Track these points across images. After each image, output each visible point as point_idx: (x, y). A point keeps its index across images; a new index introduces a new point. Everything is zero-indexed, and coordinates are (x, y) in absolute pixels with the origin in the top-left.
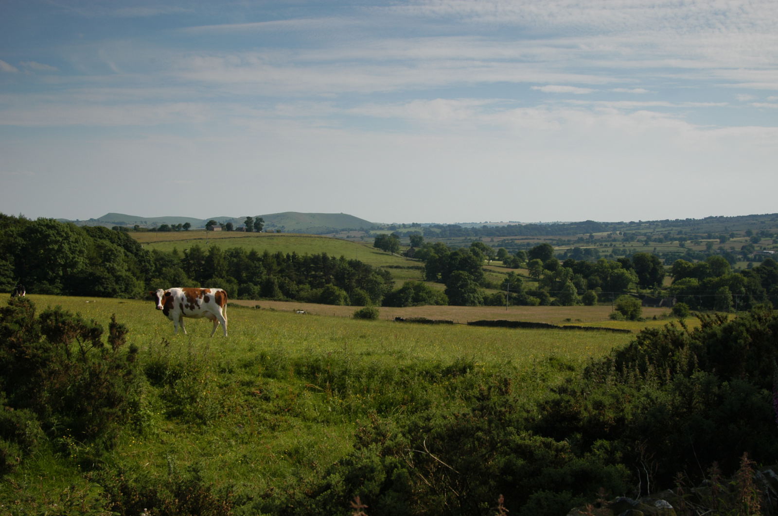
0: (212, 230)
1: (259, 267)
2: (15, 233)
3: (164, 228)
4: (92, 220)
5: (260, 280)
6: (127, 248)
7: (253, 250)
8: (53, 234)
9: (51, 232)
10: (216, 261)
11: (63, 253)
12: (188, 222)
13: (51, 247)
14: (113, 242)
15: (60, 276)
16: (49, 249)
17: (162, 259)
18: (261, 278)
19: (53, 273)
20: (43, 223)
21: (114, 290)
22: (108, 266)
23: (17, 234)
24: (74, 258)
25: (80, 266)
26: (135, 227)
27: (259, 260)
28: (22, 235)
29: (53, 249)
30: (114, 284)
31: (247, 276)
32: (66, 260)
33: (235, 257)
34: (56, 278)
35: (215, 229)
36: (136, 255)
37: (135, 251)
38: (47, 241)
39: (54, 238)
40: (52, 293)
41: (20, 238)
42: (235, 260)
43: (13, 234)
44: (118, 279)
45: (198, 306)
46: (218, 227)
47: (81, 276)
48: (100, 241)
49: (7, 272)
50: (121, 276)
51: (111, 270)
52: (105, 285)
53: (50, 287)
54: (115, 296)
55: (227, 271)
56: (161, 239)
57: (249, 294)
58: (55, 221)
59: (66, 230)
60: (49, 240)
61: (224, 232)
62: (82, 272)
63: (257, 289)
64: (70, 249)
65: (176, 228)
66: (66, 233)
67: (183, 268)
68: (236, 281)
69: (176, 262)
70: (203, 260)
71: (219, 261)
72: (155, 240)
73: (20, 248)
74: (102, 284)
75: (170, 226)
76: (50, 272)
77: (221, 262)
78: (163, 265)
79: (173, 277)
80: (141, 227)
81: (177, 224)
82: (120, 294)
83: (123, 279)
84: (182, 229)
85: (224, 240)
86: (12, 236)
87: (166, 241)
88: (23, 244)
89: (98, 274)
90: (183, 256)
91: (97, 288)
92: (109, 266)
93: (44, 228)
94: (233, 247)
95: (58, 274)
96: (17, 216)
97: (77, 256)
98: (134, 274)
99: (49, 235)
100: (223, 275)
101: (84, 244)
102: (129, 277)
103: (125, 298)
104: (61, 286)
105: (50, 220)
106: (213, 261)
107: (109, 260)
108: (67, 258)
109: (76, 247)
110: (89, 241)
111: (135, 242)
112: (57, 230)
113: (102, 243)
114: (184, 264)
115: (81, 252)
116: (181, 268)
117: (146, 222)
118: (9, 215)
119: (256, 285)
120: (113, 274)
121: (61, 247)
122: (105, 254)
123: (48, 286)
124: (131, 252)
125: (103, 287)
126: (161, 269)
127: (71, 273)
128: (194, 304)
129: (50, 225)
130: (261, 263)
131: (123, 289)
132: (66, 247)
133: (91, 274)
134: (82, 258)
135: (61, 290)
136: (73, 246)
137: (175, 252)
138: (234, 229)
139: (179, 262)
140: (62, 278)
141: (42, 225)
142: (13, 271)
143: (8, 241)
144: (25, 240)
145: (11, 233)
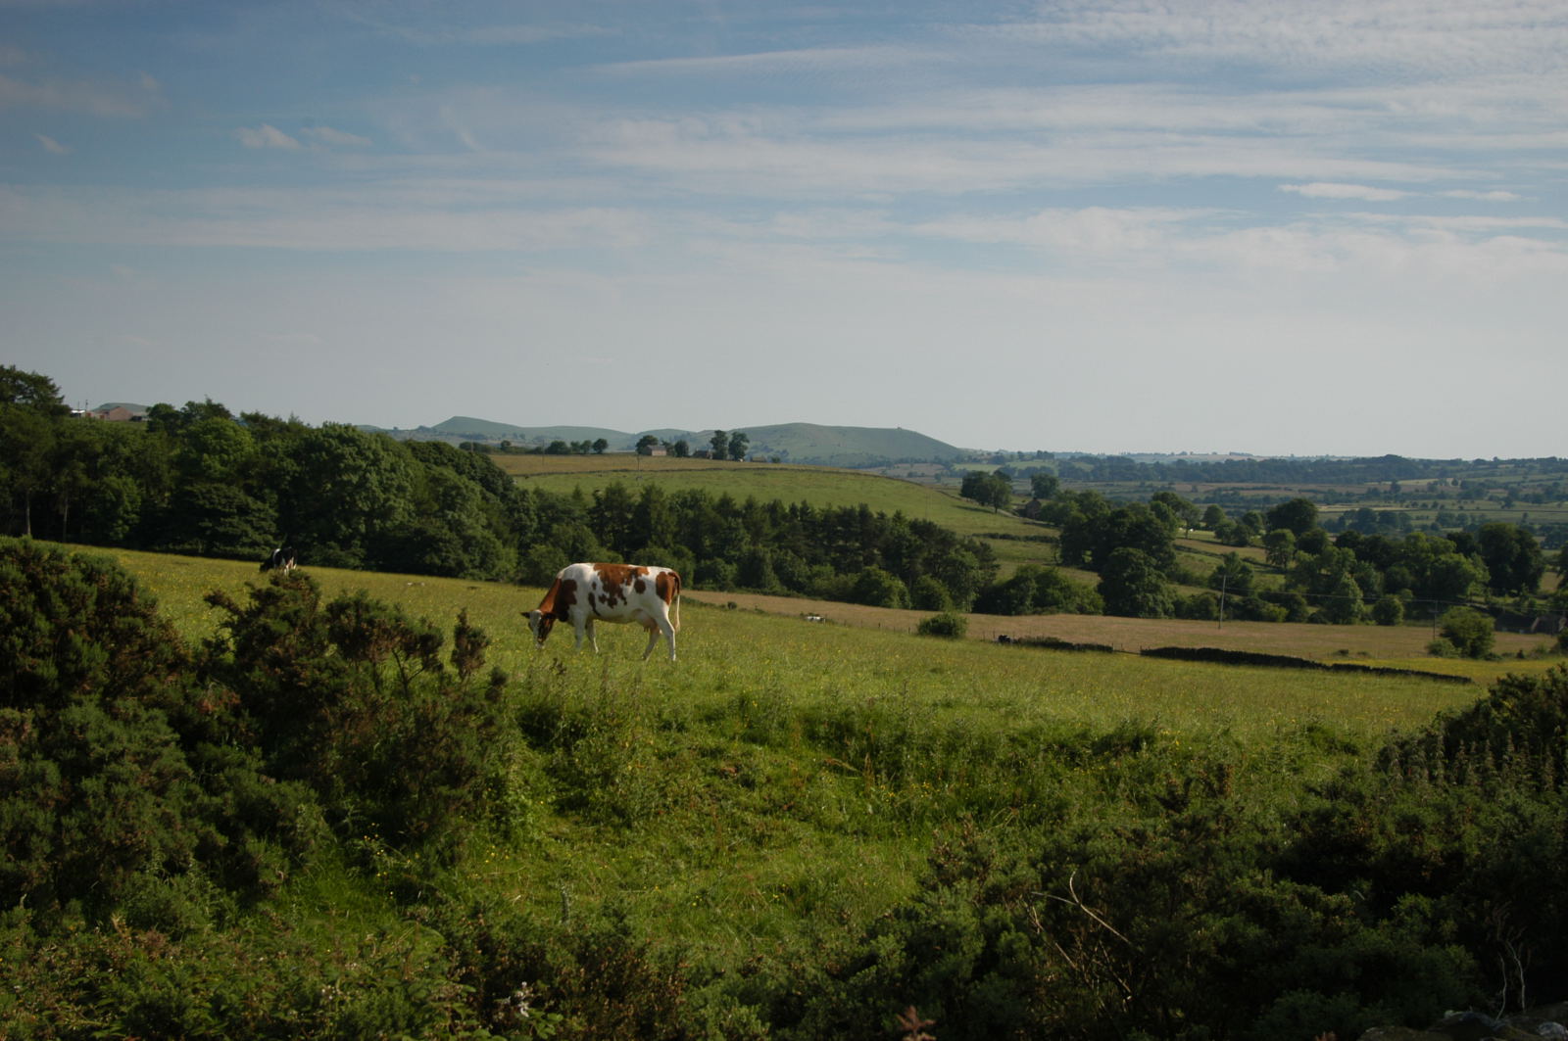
0: (649, 454)
1: (736, 529)
2: (280, 450)
3: (556, 449)
4: (422, 429)
5: (738, 553)
6: (487, 484)
7: (725, 494)
8: (350, 454)
9: (347, 450)
10: (654, 515)
11: (367, 490)
12: (603, 437)
13: (345, 478)
14: (460, 473)
15: (361, 535)
16: (342, 481)
17: (552, 507)
18: (739, 549)
19: (349, 526)
20: (333, 433)
21: (460, 564)
22: (450, 517)
23: (284, 452)
24: (387, 500)
25: (399, 516)
26: (502, 444)
27: (737, 514)
28: (295, 455)
29: (349, 482)
30: (460, 552)
31: (711, 545)
32: (373, 504)
33: (691, 507)
34: (352, 537)
35: (654, 453)
36: (504, 497)
37: (501, 489)
38: (339, 467)
39: (351, 462)
40: (345, 566)
41: (289, 460)
42: (691, 513)
43: (278, 453)
44: (468, 543)
45: (624, 598)
46: (658, 449)
47: (400, 534)
48: (437, 470)
49: (263, 523)
50: (474, 538)
51: (456, 526)
52: (444, 554)
53: (343, 553)
54: (461, 574)
55: (675, 535)
56: (551, 470)
57: (716, 581)
58: (354, 429)
59: (373, 446)
60: (342, 465)
61: (669, 459)
62: (402, 526)
63: (730, 570)
64: (381, 483)
65: (580, 449)
66: (375, 453)
67: (591, 526)
68: (690, 554)
69: (577, 513)
70: (629, 511)
71: (659, 515)
72: (540, 470)
74: (438, 551)
75: (569, 445)
76: (343, 527)
77: (664, 518)
78: (555, 520)
79: (571, 542)
80: (513, 444)
81: (581, 442)
82: (471, 571)
83: (478, 542)
84: (592, 451)
85: (670, 474)
86: (275, 455)
87: (561, 473)
88: (295, 472)
89: (431, 531)
90: (592, 504)
91: (427, 559)
92: (453, 516)
93: (334, 443)
94: (687, 488)
95: (356, 530)
96: (286, 419)
97: (392, 497)
98: (498, 535)
99: (342, 457)
100: (666, 542)
101: (407, 475)
102: (488, 539)
103: (480, 579)
104: (361, 552)
105: (347, 428)
106: (649, 514)
107: (452, 507)
108: (375, 499)
109: (392, 479)
110: (417, 469)
111: (501, 474)
112: (359, 447)
113: (441, 474)
114: (593, 519)
115: (401, 489)
116: (587, 525)
117: (522, 436)
118: (271, 417)
119: (729, 562)
120: (459, 533)
121: (364, 480)
122: (445, 494)
123: (339, 552)
124: (495, 494)
125: (440, 557)
126: (549, 526)
127: (381, 528)
128: (616, 596)
129: (345, 436)
130: (740, 520)
131: (477, 563)
132: (373, 478)
133: (419, 532)
134: (402, 501)
135: (361, 560)
136: (387, 479)
137: (577, 495)
138: (691, 454)
139: (584, 513)
140: (364, 537)
141: (331, 437)
142: (276, 521)
143: (268, 464)
144: (299, 465)
145: (274, 451)
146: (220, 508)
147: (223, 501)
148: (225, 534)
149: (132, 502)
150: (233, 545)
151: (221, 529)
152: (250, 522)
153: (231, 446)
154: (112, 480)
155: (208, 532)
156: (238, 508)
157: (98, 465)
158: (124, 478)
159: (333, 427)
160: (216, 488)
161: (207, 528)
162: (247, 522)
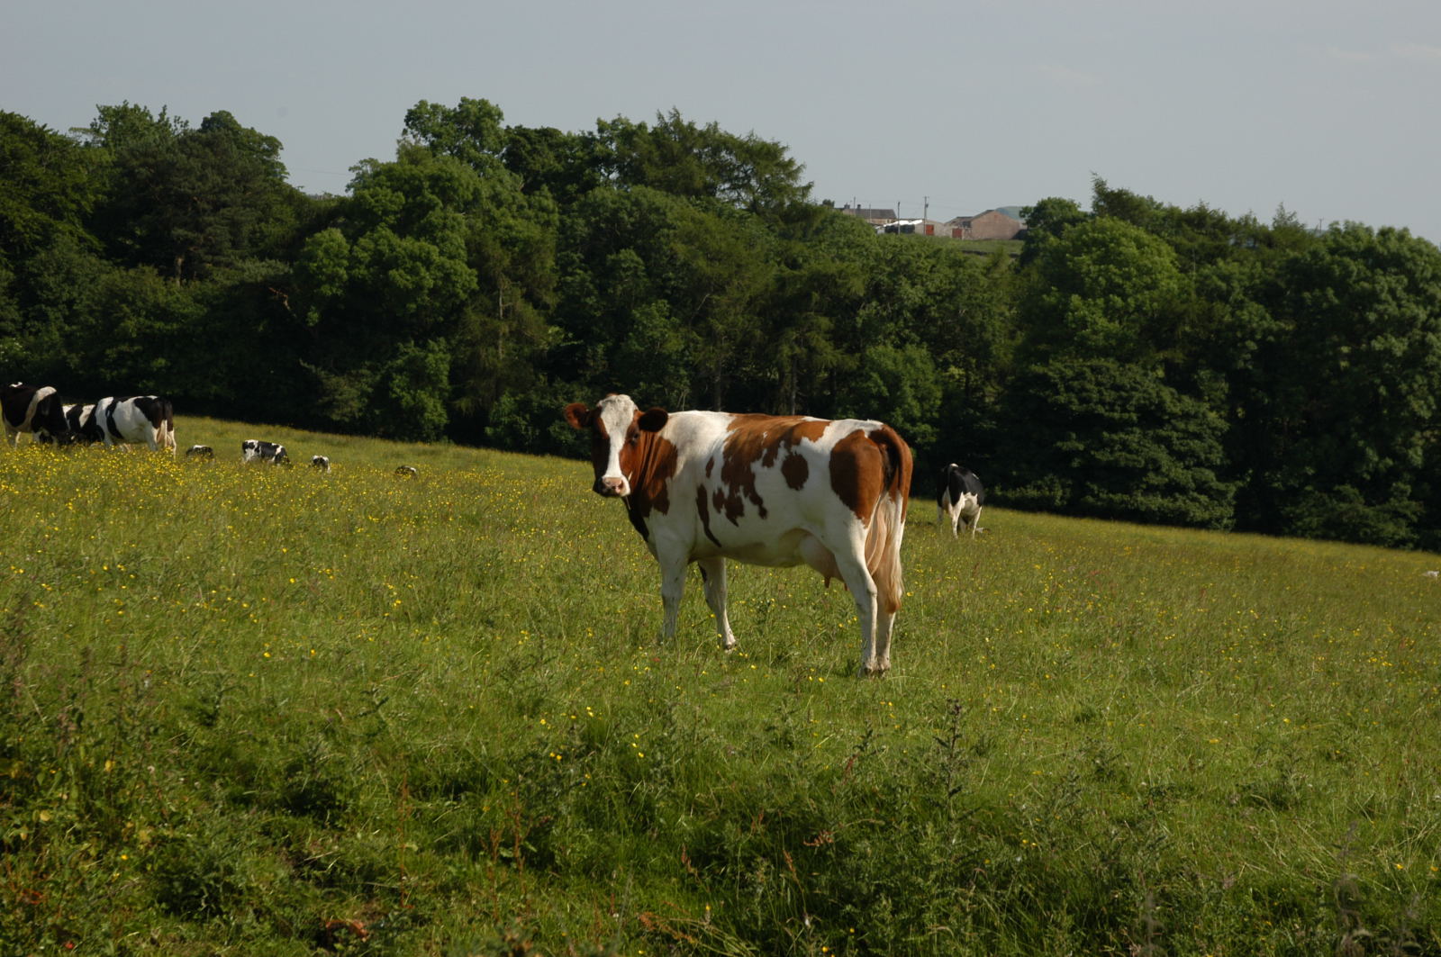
2: (1235, 284)
8: (1392, 292)
9: (1384, 281)
13: (1377, 345)
15: (1413, 470)
16: (1370, 351)
19: (1385, 453)
23: (1246, 290)
28: (1268, 295)
29: (1388, 352)
34: (1394, 474)
38: (1364, 321)
39: (1392, 309)
40: (1375, 540)
41: (1255, 307)
43: (1229, 292)
45: (756, 500)
49: (1195, 444)
53: (1369, 511)
58: (1402, 236)
60: (1372, 317)
73: (1252, 345)
76: (1370, 452)
86: (1224, 297)
88: (1268, 332)
93: (1355, 267)
95: (1402, 459)
99: (1372, 298)
104: (1413, 508)
105: (1385, 233)
112: (1410, 274)
118: (1233, 214)
121: (1421, 347)
123: (1363, 509)
128: (742, 494)
129: (1380, 251)
135: (1416, 528)
140: (1419, 477)
141: (1351, 254)
142: (1225, 439)
143: (1208, 316)
144: (1276, 317)
145: (1223, 285)
146: (1101, 410)
147: (1109, 396)
148: (1112, 467)
149: (921, 400)
150: (1128, 491)
151: (1103, 456)
152: (1167, 442)
153: (1128, 277)
154: (884, 353)
155: (1076, 463)
156: (1139, 409)
157: (859, 321)
158: (911, 349)
159: (1354, 232)
160: (1094, 370)
161: (1074, 453)
162: (1159, 440)
